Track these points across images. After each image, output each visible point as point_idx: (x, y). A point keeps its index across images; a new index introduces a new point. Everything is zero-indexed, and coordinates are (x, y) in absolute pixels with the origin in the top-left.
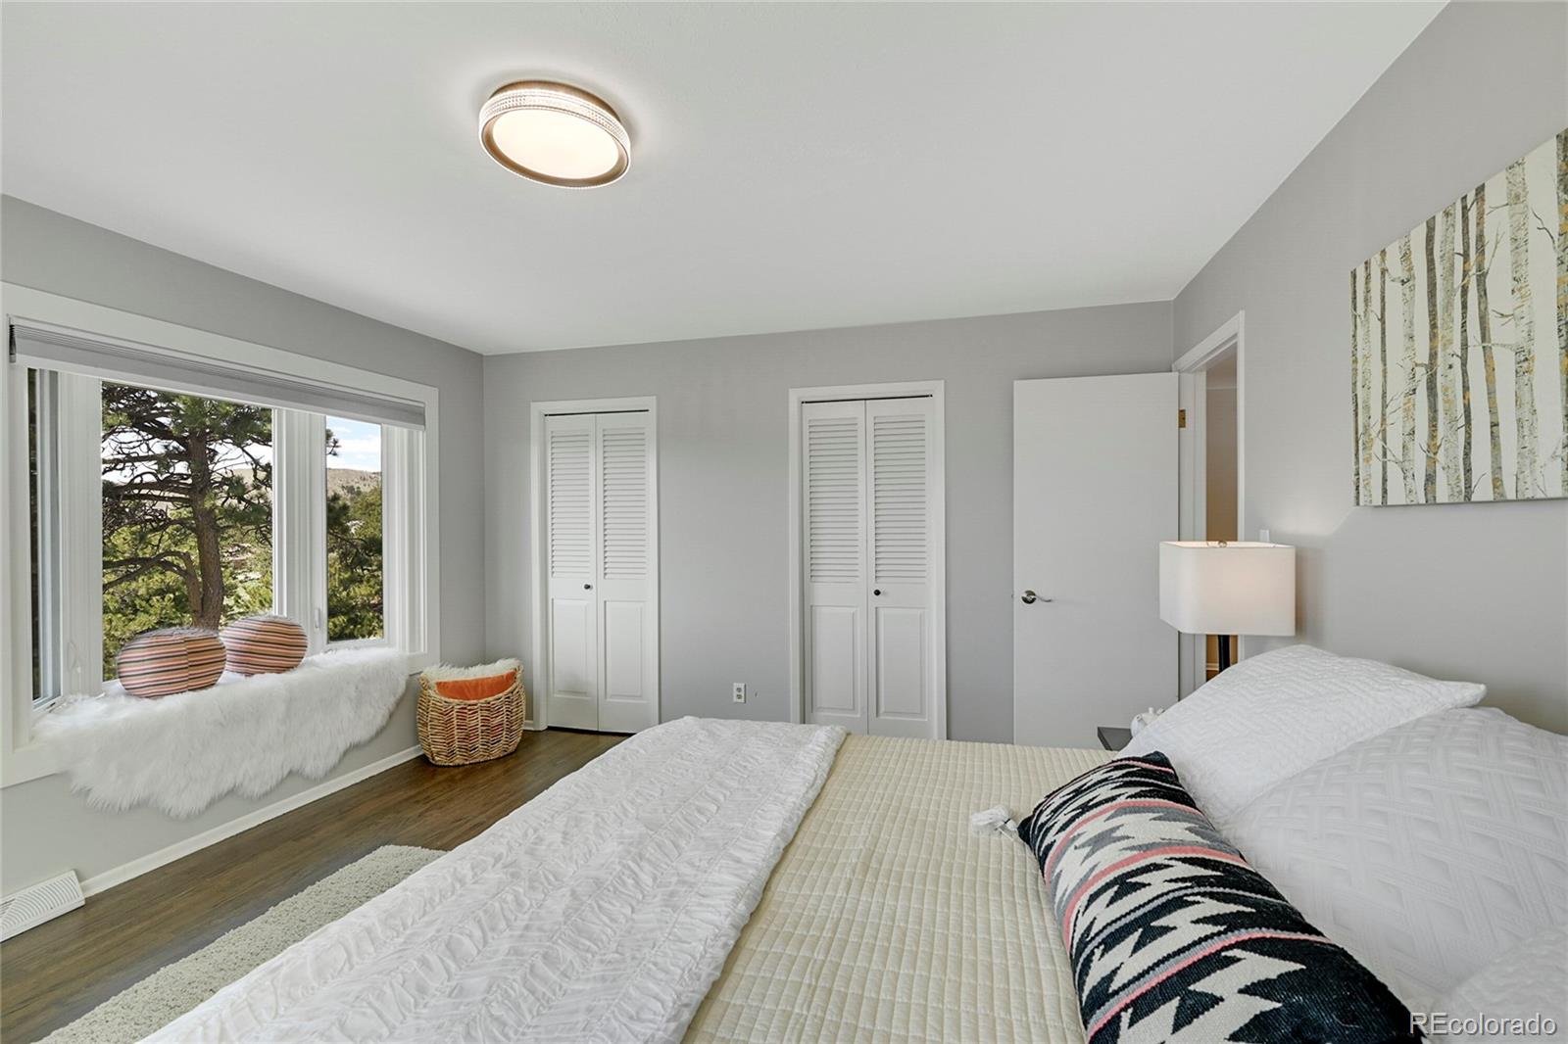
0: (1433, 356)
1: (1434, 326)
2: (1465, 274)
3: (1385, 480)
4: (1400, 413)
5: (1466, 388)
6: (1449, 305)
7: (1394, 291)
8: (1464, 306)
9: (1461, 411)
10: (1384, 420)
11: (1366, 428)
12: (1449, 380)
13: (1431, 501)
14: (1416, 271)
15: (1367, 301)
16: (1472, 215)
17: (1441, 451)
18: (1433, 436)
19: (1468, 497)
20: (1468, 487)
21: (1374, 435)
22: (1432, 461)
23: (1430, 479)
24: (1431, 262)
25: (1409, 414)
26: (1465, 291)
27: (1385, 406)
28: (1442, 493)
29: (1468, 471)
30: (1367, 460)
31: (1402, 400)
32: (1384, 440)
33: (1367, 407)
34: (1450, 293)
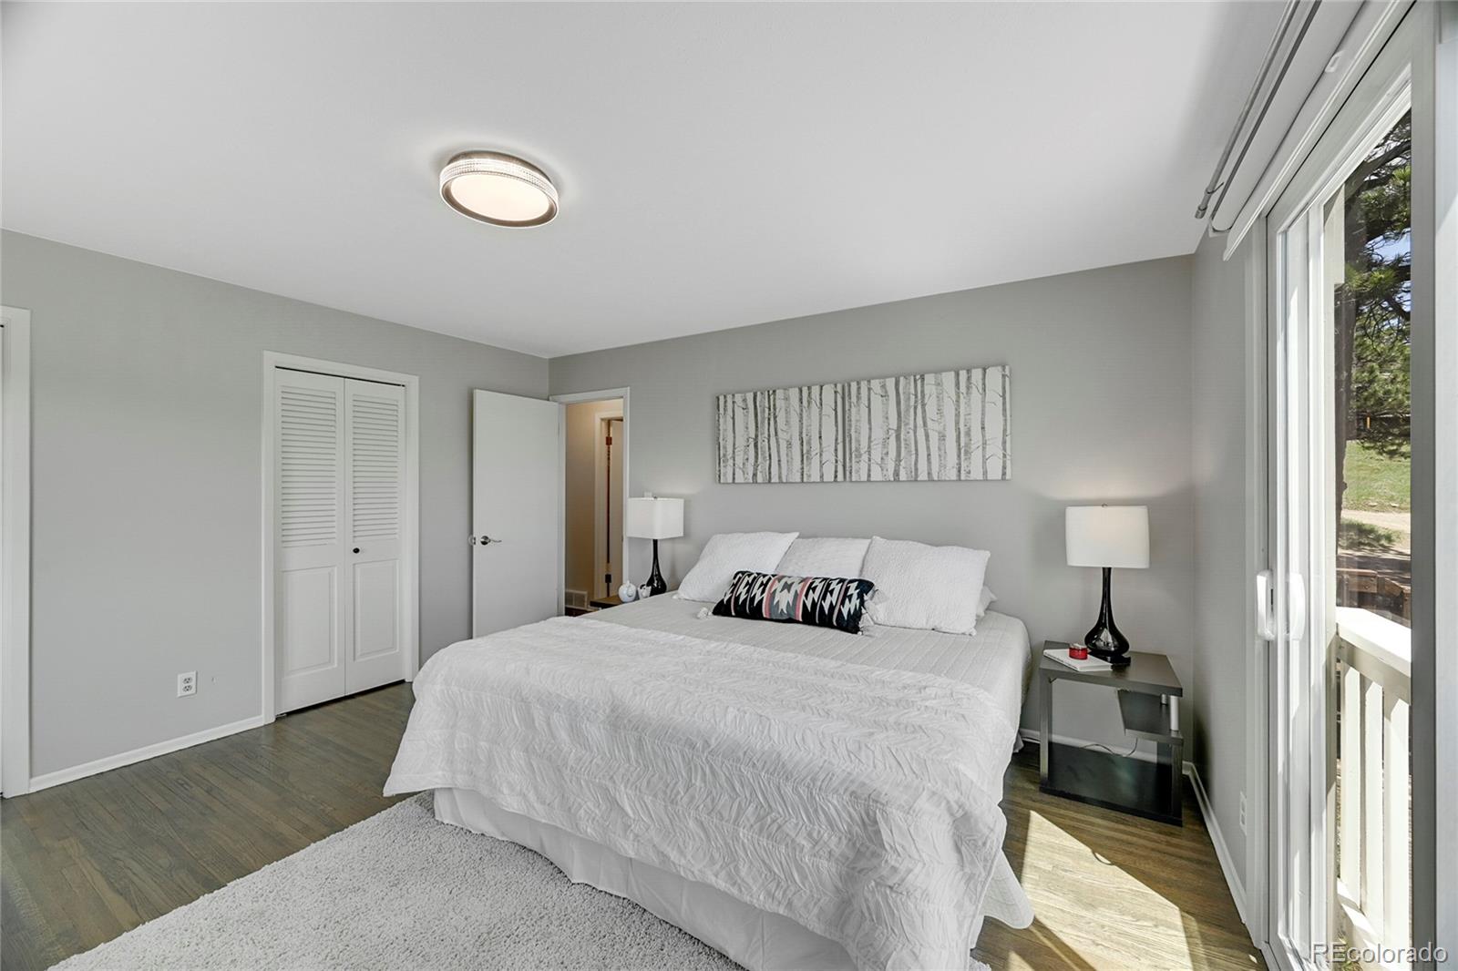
0: (757, 436)
1: (757, 427)
2: (769, 414)
3: (734, 474)
4: (742, 453)
5: (769, 449)
6: (763, 422)
7: (739, 412)
8: (769, 424)
9: (767, 455)
10: (734, 452)
11: (724, 455)
12: (763, 444)
13: (755, 482)
14: (749, 406)
15: (725, 410)
16: (772, 397)
17: (759, 467)
18: (756, 461)
19: (770, 482)
20: (770, 478)
21: (729, 457)
22: (756, 469)
23: (755, 475)
24: (755, 406)
25: (746, 453)
26: (769, 419)
27: (734, 448)
28: (760, 479)
29: (770, 473)
30: (725, 467)
31: (743, 448)
32: (734, 460)
33: (725, 448)
34: (763, 418)
